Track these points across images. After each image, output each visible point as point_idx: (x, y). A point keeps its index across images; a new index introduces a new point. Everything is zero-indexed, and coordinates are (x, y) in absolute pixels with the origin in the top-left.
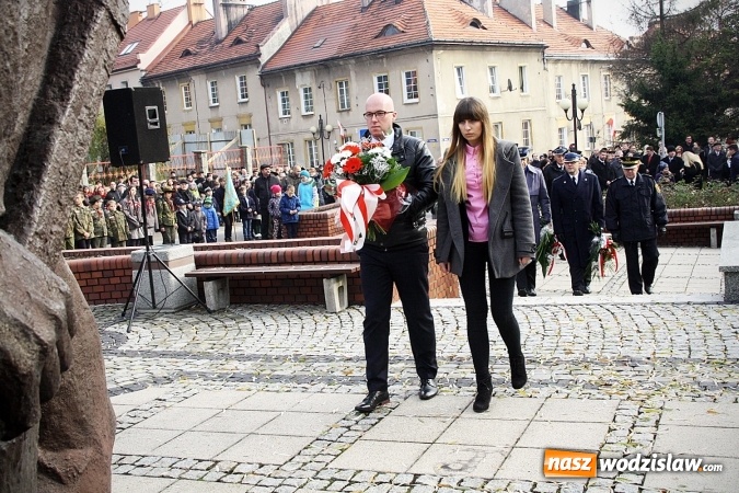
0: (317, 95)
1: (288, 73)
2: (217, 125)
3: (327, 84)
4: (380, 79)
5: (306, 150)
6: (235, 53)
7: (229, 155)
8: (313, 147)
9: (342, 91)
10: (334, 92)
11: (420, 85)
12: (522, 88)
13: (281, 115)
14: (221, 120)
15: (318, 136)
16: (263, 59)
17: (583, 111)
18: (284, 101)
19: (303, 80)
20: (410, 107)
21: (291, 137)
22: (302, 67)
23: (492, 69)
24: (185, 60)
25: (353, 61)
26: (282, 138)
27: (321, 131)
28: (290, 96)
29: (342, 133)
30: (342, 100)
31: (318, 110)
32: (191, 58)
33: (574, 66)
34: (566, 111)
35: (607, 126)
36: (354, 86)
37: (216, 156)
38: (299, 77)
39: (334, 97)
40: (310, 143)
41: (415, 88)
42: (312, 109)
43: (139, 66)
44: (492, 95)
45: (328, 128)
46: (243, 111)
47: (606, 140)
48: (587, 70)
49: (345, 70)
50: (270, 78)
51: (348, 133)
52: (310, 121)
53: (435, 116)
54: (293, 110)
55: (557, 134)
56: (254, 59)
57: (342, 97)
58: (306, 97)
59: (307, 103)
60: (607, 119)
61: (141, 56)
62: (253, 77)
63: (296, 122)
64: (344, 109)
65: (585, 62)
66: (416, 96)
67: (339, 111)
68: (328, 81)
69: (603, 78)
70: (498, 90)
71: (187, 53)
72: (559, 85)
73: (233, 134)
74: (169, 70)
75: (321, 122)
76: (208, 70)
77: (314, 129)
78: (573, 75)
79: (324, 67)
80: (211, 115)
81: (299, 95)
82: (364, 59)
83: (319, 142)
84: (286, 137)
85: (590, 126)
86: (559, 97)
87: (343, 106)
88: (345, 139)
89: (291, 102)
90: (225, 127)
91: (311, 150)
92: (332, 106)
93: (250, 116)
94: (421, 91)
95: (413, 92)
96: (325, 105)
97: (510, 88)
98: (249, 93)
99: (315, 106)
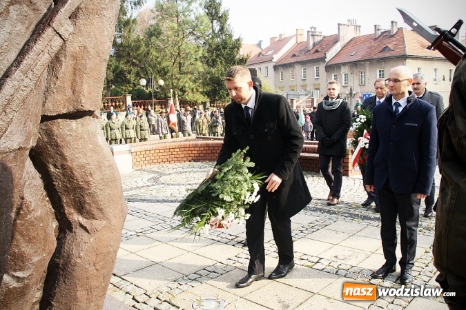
0: (350, 77)
1: (338, 66)
2: (304, 87)
3: (355, 72)
4: (380, 71)
6: (315, 57)
7: (307, 102)
9: (362, 76)
10: (358, 76)
14: (306, 86)
15: (349, 96)
16: (327, 60)
19: (345, 70)
22: (344, 64)
23: (435, 70)
24: (293, 58)
25: (368, 63)
27: (351, 94)
28: (338, 77)
30: (362, 80)
31: (350, 84)
32: (296, 58)
36: (368, 74)
37: (300, 102)
38: (342, 68)
39: (358, 78)
42: (347, 83)
43: (273, 60)
44: (435, 82)
45: (354, 92)
46: (316, 82)
49: (364, 66)
50: (329, 68)
52: (346, 88)
56: (323, 59)
58: (345, 78)
59: (345, 80)
61: (274, 56)
62: (322, 67)
64: (362, 85)
67: (360, 85)
68: (356, 71)
70: (437, 80)
71: (294, 55)
73: (309, 92)
74: (285, 63)
75: (351, 89)
76: (302, 63)
77: (347, 92)
79: (355, 64)
80: (302, 83)
81: (342, 77)
82: (373, 61)
87: (362, 83)
89: (338, 79)
90: (308, 89)
92: (357, 83)
93: (319, 84)
96: (354, 82)
97: (444, 79)
98: (320, 74)
99: (349, 82)
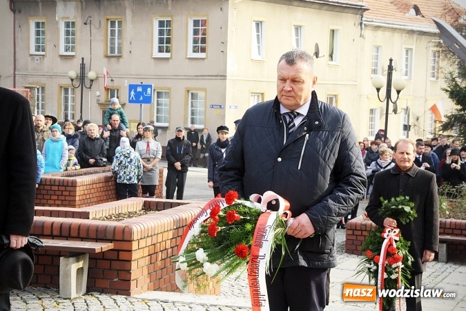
0: (81, 32)
3: (95, 21)
4: (161, 24)
5: (59, 99)
8: (70, 96)
9: (113, 33)
10: (103, 32)
11: (209, 38)
12: (331, 56)
13: (33, 51)
15: (77, 83)
17: (398, 92)
18: (38, 33)
19: (66, 12)
20: (194, 62)
21: (43, 80)
23: (298, 28)
26: (31, 80)
27: (82, 77)
28: (47, 29)
29: (108, 83)
30: (113, 43)
31: (81, 51)
33: (397, 36)
34: (378, 90)
35: (430, 112)
36: (129, 28)
38: (60, 7)
39: (102, 38)
40: (66, 90)
41: (204, 41)
42: (73, 49)
45: (91, 75)
47: (427, 129)
48: (413, 42)
49: (119, 6)
51: (115, 84)
52: (69, 63)
53: (224, 77)
54: (49, 46)
55: (367, 115)
57: (113, 40)
58: (68, 33)
59: (67, 41)
60: (431, 105)
63: (51, 62)
64: (113, 55)
65: (412, 32)
66: (203, 50)
67: (107, 57)
68: (97, 17)
69: (431, 54)
72: (377, 57)
75: (83, 66)
77: (73, 74)
78: (394, 47)
81: (58, 30)
83: (78, 91)
84: (36, 79)
85: (407, 110)
86: (375, 71)
87: (112, 50)
88: (111, 92)
89: (48, 36)
91: (66, 99)
92: (99, 49)
94: (210, 45)
95: (201, 44)
96: (91, 47)
97: (317, 54)
99: (77, 45)
